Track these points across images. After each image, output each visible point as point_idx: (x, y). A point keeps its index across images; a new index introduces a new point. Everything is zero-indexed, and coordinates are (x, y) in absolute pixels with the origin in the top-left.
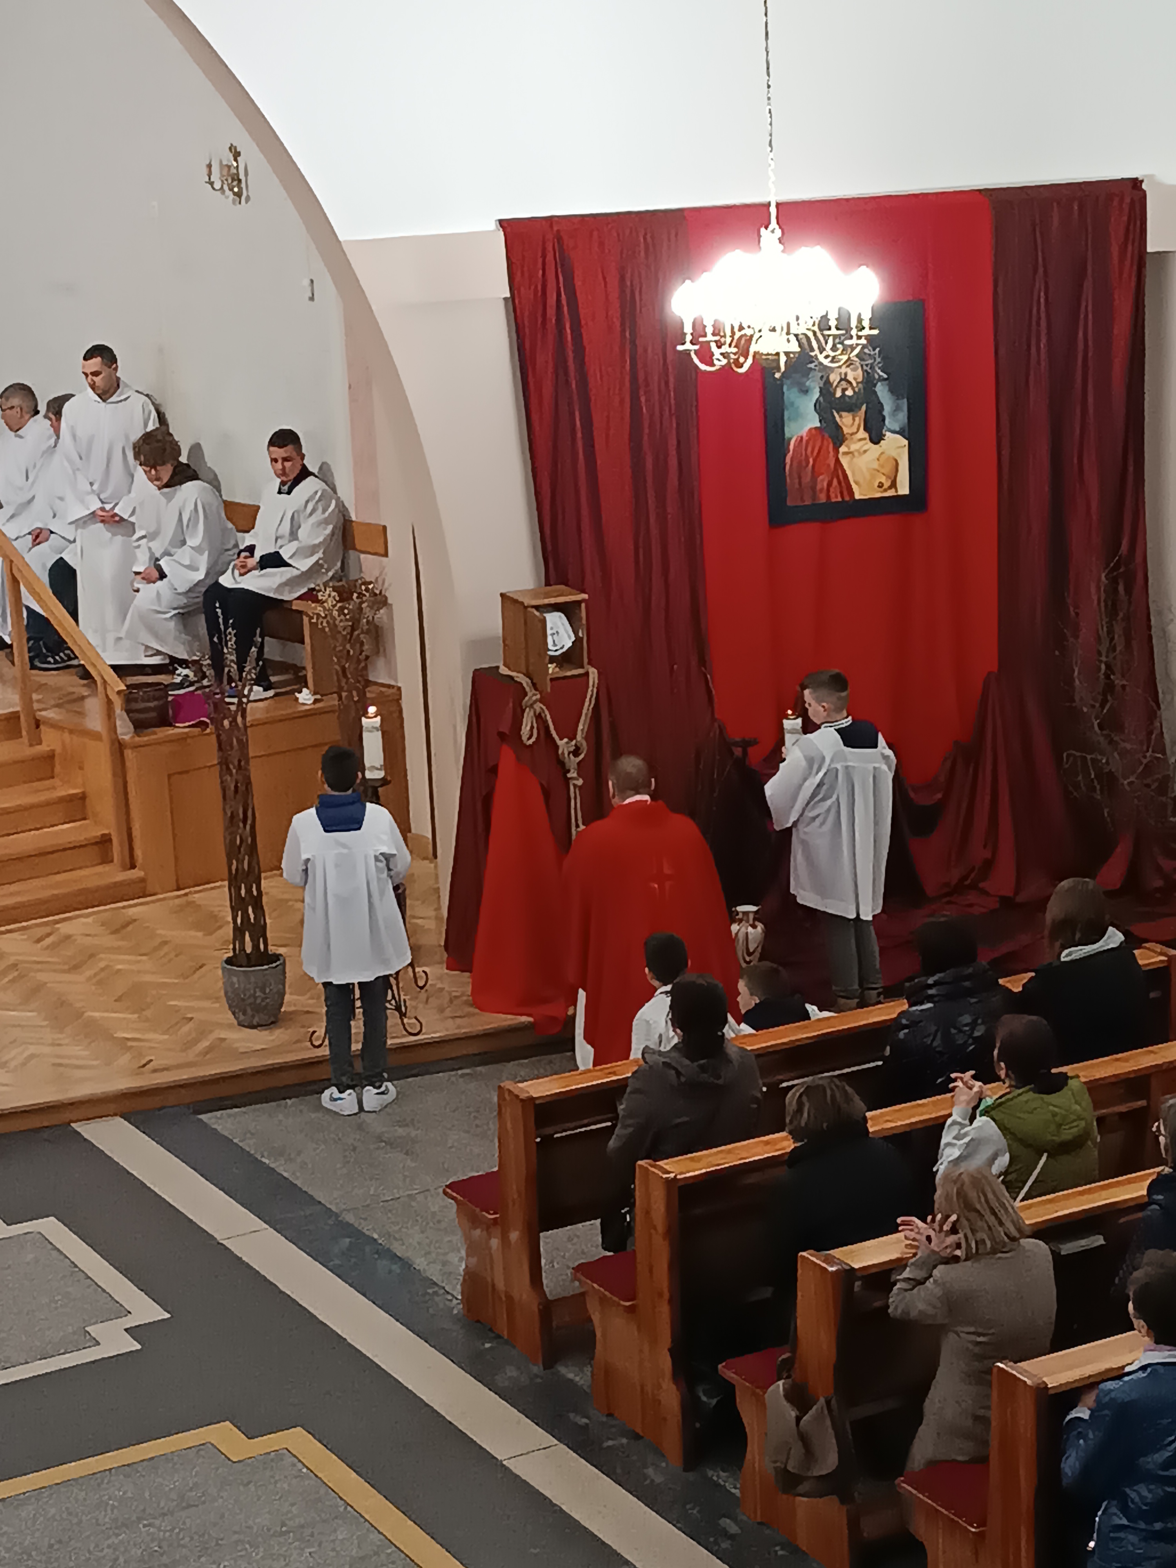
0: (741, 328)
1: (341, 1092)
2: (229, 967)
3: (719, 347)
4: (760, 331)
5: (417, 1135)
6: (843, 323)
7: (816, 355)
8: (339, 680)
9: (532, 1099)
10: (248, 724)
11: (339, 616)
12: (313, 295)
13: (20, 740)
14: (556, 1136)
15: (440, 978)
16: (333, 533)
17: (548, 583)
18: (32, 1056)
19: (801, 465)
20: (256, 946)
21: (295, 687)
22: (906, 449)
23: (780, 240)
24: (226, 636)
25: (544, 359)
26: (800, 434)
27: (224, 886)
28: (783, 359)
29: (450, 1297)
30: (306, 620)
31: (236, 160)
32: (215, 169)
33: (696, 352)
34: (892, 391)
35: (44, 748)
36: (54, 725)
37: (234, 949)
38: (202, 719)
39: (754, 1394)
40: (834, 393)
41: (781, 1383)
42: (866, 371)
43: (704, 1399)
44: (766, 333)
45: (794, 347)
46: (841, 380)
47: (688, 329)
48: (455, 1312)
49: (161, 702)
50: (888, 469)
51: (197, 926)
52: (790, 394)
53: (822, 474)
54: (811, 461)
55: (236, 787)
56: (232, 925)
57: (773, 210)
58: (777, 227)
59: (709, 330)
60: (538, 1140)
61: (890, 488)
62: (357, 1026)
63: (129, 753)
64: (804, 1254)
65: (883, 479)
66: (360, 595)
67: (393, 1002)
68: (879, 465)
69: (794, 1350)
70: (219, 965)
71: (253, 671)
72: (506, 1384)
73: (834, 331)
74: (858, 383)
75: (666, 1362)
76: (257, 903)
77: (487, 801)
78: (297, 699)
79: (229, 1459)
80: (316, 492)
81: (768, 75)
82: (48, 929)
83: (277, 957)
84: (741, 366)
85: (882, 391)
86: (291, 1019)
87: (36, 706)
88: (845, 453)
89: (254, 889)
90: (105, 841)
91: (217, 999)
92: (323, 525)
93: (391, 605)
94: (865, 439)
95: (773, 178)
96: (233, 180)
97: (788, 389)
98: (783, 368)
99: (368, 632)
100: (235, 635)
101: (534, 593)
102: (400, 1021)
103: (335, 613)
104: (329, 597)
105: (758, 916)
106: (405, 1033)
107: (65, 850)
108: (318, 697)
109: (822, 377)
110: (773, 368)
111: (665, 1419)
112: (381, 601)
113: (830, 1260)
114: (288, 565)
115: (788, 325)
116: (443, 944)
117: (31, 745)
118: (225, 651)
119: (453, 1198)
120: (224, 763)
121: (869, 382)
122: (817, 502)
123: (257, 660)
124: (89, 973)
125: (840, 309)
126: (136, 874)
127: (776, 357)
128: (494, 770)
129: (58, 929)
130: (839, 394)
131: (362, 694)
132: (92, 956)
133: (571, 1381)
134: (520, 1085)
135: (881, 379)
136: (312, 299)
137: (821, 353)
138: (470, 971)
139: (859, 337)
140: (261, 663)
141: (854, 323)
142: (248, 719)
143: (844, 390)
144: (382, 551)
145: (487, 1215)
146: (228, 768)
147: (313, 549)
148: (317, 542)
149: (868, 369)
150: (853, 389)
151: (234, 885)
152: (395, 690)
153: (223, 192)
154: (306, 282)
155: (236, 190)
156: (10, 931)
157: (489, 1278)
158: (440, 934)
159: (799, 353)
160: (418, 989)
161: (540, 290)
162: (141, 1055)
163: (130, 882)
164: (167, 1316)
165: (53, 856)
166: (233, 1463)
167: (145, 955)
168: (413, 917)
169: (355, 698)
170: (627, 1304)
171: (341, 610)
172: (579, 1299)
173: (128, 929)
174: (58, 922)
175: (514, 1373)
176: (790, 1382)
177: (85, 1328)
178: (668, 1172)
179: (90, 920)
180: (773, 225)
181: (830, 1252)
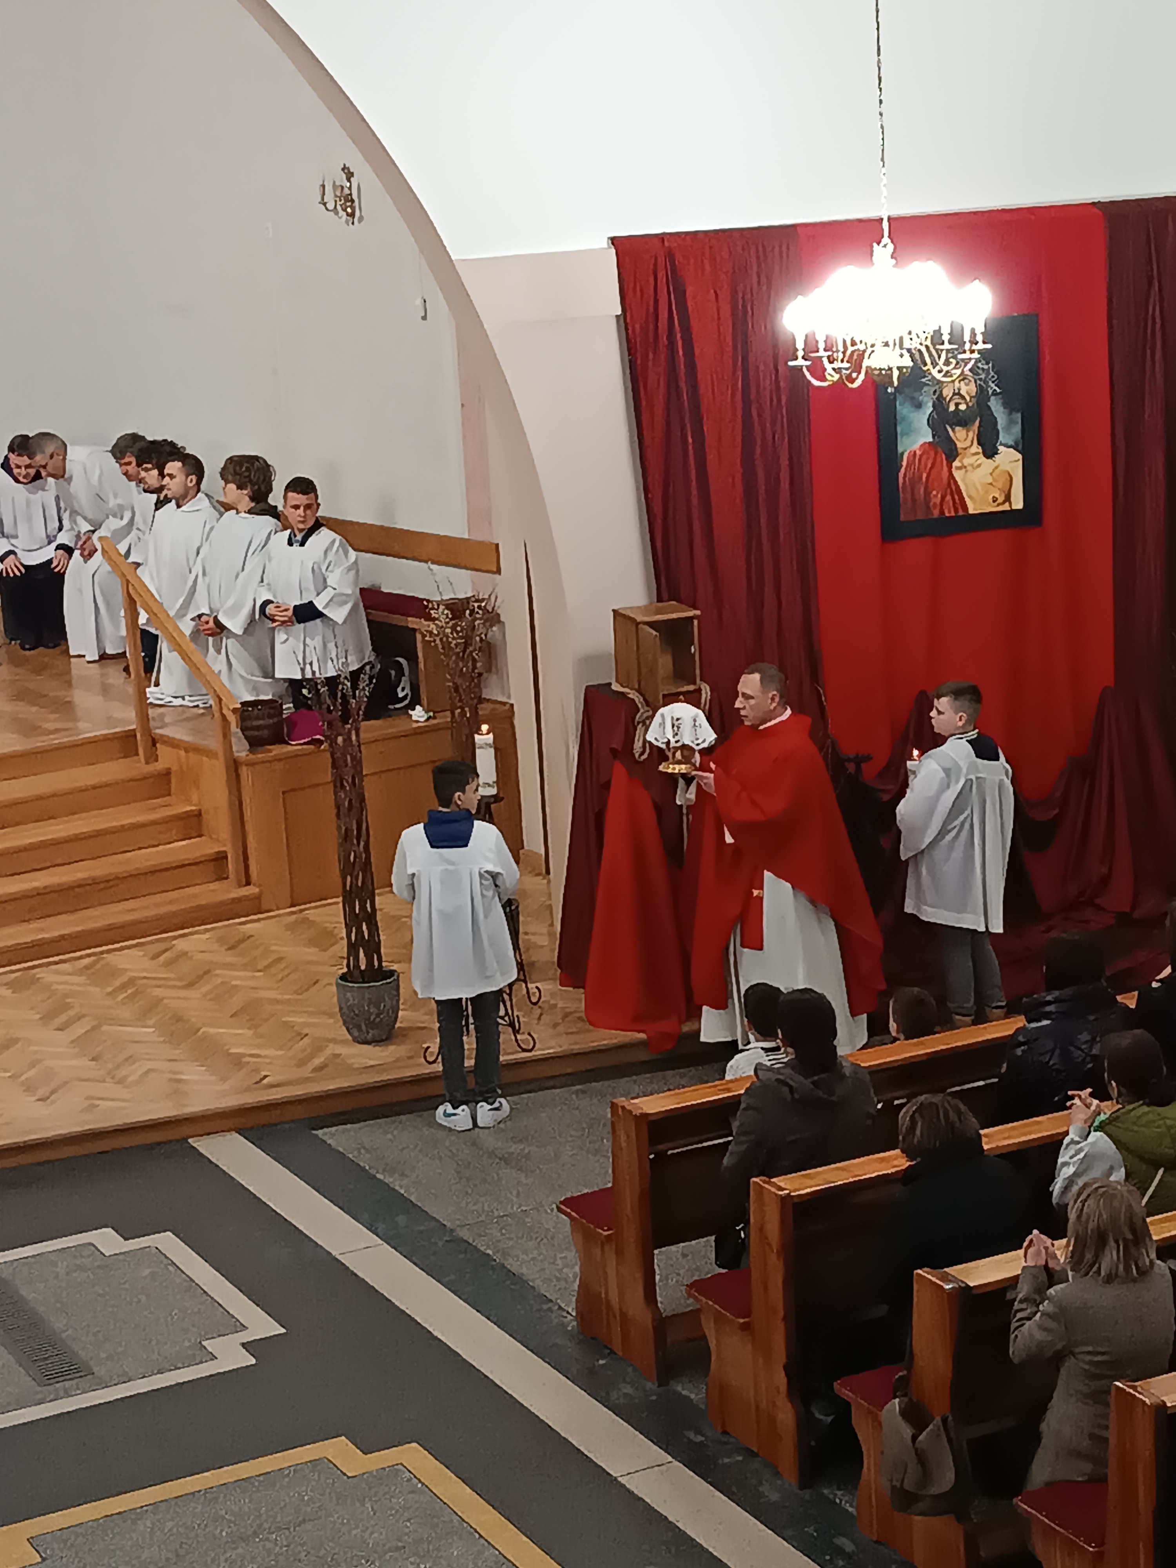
0: (853, 343)
1: (455, 1108)
2: (343, 983)
3: (831, 362)
4: (873, 346)
5: (529, 1151)
6: (956, 338)
7: (929, 370)
8: (452, 697)
9: (645, 1115)
10: (361, 743)
11: (452, 633)
12: (426, 312)
13: (136, 758)
14: (670, 1152)
15: (553, 995)
17: (660, 599)
18: (149, 1071)
19: (914, 481)
20: (370, 962)
21: (410, 704)
22: (1021, 462)
23: (892, 255)
25: (656, 378)
26: (913, 449)
27: (338, 903)
28: (896, 374)
29: (564, 1314)
30: (419, 637)
31: (349, 180)
32: (329, 189)
33: (807, 366)
34: (1005, 405)
35: (159, 766)
36: (170, 743)
37: (348, 966)
38: (316, 737)
39: (870, 1412)
40: (947, 409)
41: (897, 1400)
42: (980, 385)
43: (819, 1416)
44: (878, 347)
45: (907, 362)
46: (954, 394)
47: (800, 345)
48: (569, 1328)
49: (276, 720)
50: (1001, 483)
51: (312, 942)
52: (903, 409)
53: (934, 489)
54: (925, 475)
55: (350, 803)
56: (345, 941)
57: (885, 224)
58: (889, 241)
59: (821, 346)
60: (652, 1156)
61: (1005, 502)
62: (470, 1043)
63: (244, 771)
64: (920, 1271)
65: (998, 494)
66: (472, 612)
67: (507, 1018)
68: (993, 479)
69: (910, 1367)
70: (333, 981)
72: (622, 1400)
73: (947, 346)
74: (971, 397)
75: (781, 1379)
76: (371, 918)
77: (600, 816)
78: (411, 716)
79: (345, 1474)
81: (880, 90)
82: (164, 945)
83: (392, 973)
84: (853, 381)
85: (996, 406)
86: (404, 1036)
87: (153, 723)
88: (958, 468)
89: (368, 905)
90: (221, 858)
91: (331, 1015)
93: (503, 622)
94: (977, 453)
95: (885, 193)
96: (346, 201)
97: (900, 404)
98: (896, 383)
99: (480, 649)
101: (645, 610)
102: (513, 1038)
103: (448, 631)
106: (518, 1049)
107: (183, 866)
108: (431, 714)
109: (935, 391)
110: (886, 383)
111: (780, 1437)
112: (493, 618)
113: (946, 1278)
115: (901, 339)
116: (556, 959)
117: (147, 763)
119: (567, 1214)
120: (338, 783)
121: (982, 396)
122: (930, 517)
124: (205, 989)
125: (952, 324)
126: (252, 890)
127: (889, 372)
128: (606, 786)
129: (175, 945)
130: (952, 408)
131: (475, 711)
132: (210, 971)
133: (685, 1397)
134: (634, 1101)
135: (995, 393)
136: (424, 318)
137: (934, 368)
138: (583, 987)
139: (972, 352)
141: (967, 338)
142: (362, 737)
143: (957, 405)
144: (495, 569)
145: (601, 1231)
146: (342, 785)
149: (981, 383)
150: (967, 404)
151: (348, 901)
152: (508, 707)
153: (337, 213)
154: (419, 302)
155: (349, 210)
156: (128, 948)
157: (603, 1295)
158: (553, 950)
159: (912, 368)
160: (532, 1006)
161: (651, 309)
162: (257, 1071)
163: (246, 898)
164: (283, 1331)
165: (169, 873)
166: (349, 1477)
167: (259, 971)
168: (526, 933)
169: (468, 715)
170: (742, 1321)
171: (453, 628)
172: (694, 1316)
173: (242, 946)
174: (175, 938)
175: (628, 1390)
176: (906, 1399)
177: (200, 1343)
178: (782, 1189)
179: (207, 935)
180: (886, 240)
181: (946, 1269)
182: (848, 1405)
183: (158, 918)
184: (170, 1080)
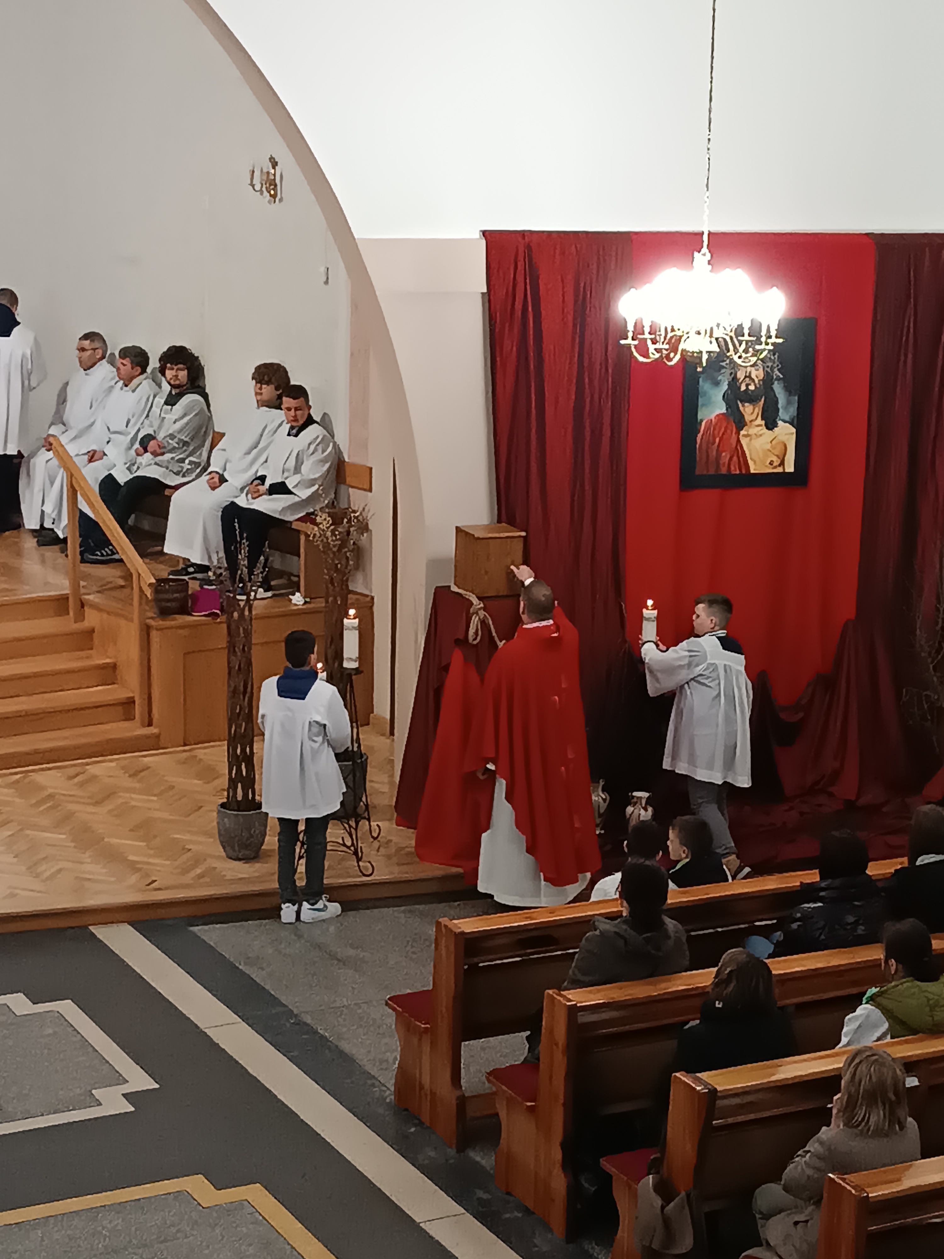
0: (673, 330)
2: (222, 810)
3: (654, 344)
4: (688, 333)
5: (364, 956)
6: (755, 331)
7: (731, 355)
8: (327, 587)
9: (463, 933)
10: (253, 617)
11: (331, 536)
12: (328, 278)
13: (67, 617)
14: (481, 965)
15: (390, 832)
16: (328, 471)
17: (499, 521)
18: (60, 871)
19: (709, 443)
20: (245, 795)
21: (291, 590)
22: (794, 436)
23: (709, 263)
24: (240, 546)
25: (510, 346)
26: (710, 418)
27: (224, 745)
28: (705, 357)
29: (384, 1088)
30: (303, 538)
31: (274, 168)
32: (257, 174)
33: (636, 346)
34: (786, 388)
35: (86, 624)
36: (94, 606)
37: (228, 798)
38: (214, 611)
39: (628, 1185)
40: (740, 388)
41: (651, 1176)
42: (767, 371)
43: (586, 1185)
44: (692, 334)
45: (715, 348)
46: (746, 377)
47: (630, 328)
48: (388, 1100)
49: (183, 595)
50: (778, 450)
51: (199, 776)
52: (704, 385)
53: (724, 451)
54: (717, 440)
55: (240, 666)
56: (227, 777)
57: (705, 238)
58: (707, 251)
59: (647, 330)
60: (466, 967)
61: (780, 465)
63: (154, 634)
64: (678, 1074)
65: (775, 459)
66: (349, 521)
67: (352, 848)
68: (771, 447)
69: (663, 1150)
70: (216, 809)
71: (261, 575)
72: (426, 1162)
73: (746, 337)
74: (759, 381)
75: (557, 1154)
76: (249, 760)
77: (438, 692)
78: (291, 600)
79: (200, 1205)
80: (318, 437)
81: (710, 131)
82: (78, 769)
84: (670, 360)
85: (778, 388)
86: (270, 856)
87: (83, 591)
88: (745, 436)
89: (248, 749)
90: (130, 702)
91: (211, 836)
92: (322, 463)
93: (371, 531)
94: (761, 425)
95: (707, 212)
96: (270, 185)
97: (703, 381)
98: (704, 364)
99: (352, 551)
100: (248, 546)
101: (487, 528)
102: (356, 864)
103: (329, 534)
104: (323, 519)
105: (649, 801)
106: (360, 874)
107: (99, 706)
108: (308, 600)
109: (731, 374)
110: (697, 364)
111: (553, 1200)
112: (364, 528)
114: (290, 493)
115: (712, 329)
116: (394, 804)
117: (75, 622)
118: (240, 557)
119: (394, 1009)
120: (231, 648)
121: (768, 381)
122: (720, 473)
123: (264, 568)
124: (110, 807)
125: (752, 321)
126: (153, 730)
127: (700, 355)
128: (446, 668)
129: (87, 770)
130: (743, 388)
131: (345, 600)
132: (114, 793)
133: (478, 1163)
134: (455, 922)
135: (778, 379)
136: (326, 282)
137: (735, 354)
138: (415, 829)
139: (767, 344)
140: (267, 569)
141: (764, 333)
142: (254, 613)
143: (747, 385)
144: (367, 486)
145: (419, 1024)
146: (234, 651)
147: (312, 482)
148: (317, 476)
149: (769, 370)
150: (755, 385)
151: (232, 746)
152: (368, 599)
153: (262, 193)
154: (322, 269)
155: (272, 192)
156: (49, 769)
157: (418, 1075)
158: (392, 797)
159: (718, 353)
160: (372, 840)
161: (511, 288)
162: (147, 875)
163: (147, 737)
164: (157, 1086)
165: (87, 711)
166: (203, 1208)
167: (155, 795)
168: (372, 781)
169: (339, 603)
170: (529, 1104)
171: (333, 532)
172: (489, 1098)
173: (142, 774)
174: (88, 764)
175: (432, 1154)
176: (658, 1176)
177: (90, 1091)
178: (570, 1000)
179: (113, 764)
180: (705, 250)
181: (698, 1075)
182: (610, 1177)
183: (76, 747)
184: (77, 878)
